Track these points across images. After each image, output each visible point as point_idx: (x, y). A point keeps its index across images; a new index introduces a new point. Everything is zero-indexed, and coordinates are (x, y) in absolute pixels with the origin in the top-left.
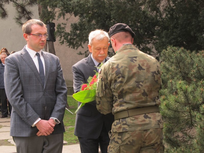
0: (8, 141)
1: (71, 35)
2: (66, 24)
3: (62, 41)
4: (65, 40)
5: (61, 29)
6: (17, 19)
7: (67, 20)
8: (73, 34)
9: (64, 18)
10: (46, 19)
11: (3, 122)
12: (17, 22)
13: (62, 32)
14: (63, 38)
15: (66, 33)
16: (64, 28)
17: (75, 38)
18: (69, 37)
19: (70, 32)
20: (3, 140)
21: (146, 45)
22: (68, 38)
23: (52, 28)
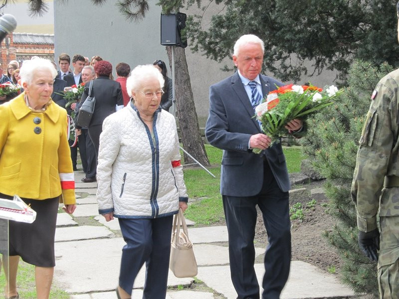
0: (95, 218)
1: (211, 37)
2: (202, 17)
3: (194, 46)
4: (200, 45)
5: (193, 25)
6: (123, 5)
7: (203, 9)
8: (213, 34)
9: (199, 7)
10: (167, 6)
11: (90, 188)
12: (121, 10)
13: (196, 31)
14: (196, 40)
15: (201, 33)
16: (197, 24)
17: (218, 41)
18: (207, 40)
19: (208, 32)
20: (86, 217)
21: (343, 56)
22: (205, 41)
23: (180, 23)
